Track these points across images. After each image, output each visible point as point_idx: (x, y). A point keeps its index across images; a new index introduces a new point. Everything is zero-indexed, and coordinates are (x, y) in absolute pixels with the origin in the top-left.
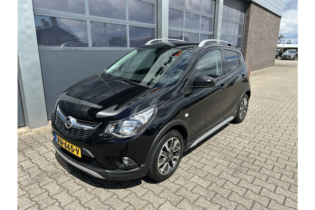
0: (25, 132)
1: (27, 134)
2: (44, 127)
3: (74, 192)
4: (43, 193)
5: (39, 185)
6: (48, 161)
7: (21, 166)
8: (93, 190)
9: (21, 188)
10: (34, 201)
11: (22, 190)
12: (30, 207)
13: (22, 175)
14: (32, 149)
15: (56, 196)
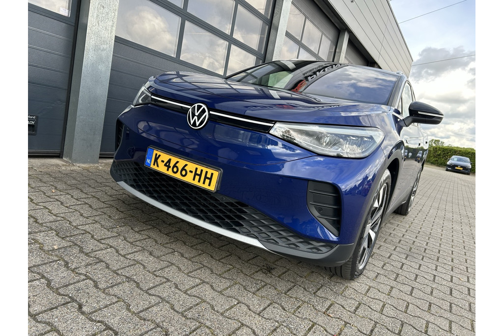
0: (63, 165)
1: (69, 168)
2: (92, 165)
3: (194, 245)
4: (146, 239)
5: (132, 229)
6: (128, 205)
7: (88, 204)
8: (223, 246)
9: (105, 228)
10: (137, 246)
11: (109, 231)
12: (137, 252)
13: (96, 214)
14: (90, 186)
15: (169, 245)
